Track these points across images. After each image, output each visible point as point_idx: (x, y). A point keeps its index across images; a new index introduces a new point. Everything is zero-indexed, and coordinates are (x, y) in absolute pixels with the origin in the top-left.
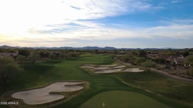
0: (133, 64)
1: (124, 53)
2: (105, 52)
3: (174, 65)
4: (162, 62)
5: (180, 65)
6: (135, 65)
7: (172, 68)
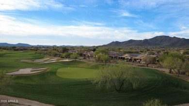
0: (62, 57)
1: (45, 50)
2: (25, 49)
3: (88, 57)
4: (81, 55)
5: (92, 56)
6: (63, 58)
7: (87, 58)
